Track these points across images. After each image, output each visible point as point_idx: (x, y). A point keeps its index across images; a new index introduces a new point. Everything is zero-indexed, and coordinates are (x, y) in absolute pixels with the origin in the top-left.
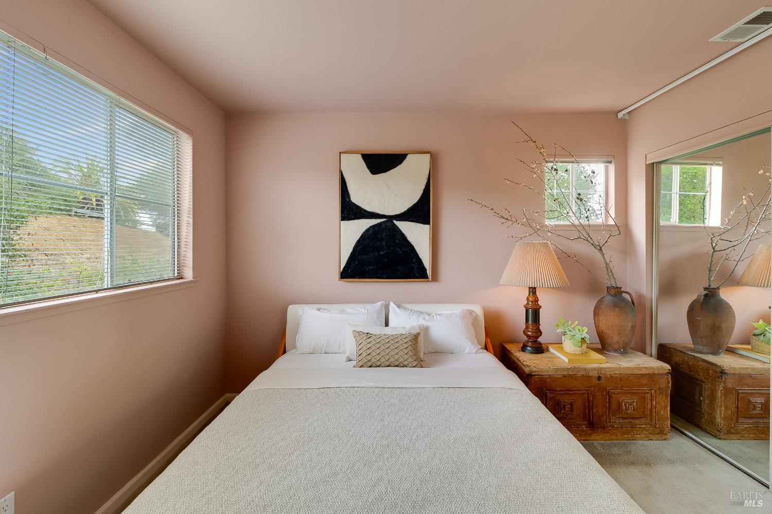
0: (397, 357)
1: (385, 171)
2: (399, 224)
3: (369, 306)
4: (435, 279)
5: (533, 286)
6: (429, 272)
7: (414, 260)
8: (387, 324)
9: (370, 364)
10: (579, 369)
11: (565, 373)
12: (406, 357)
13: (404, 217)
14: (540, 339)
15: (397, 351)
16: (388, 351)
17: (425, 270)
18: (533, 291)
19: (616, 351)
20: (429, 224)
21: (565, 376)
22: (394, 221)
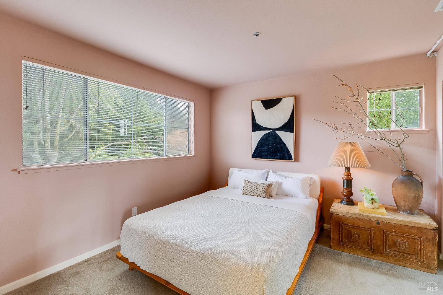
0: (257, 192)
1: (272, 108)
2: (278, 132)
3: (259, 171)
4: (297, 159)
5: (348, 167)
6: (293, 157)
7: (285, 151)
8: (266, 180)
9: (246, 193)
10: (363, 216)
11: (354, 216)
12: (261, 193)
13: (281, 129)
14: (352, 197)
15: (257, 190)
16: (254, 189)
17: (291, 155)
18: (348, 169)
19: (404, 211)
20: (293, 132)
21: (354, 218)
22: (276, 131)
